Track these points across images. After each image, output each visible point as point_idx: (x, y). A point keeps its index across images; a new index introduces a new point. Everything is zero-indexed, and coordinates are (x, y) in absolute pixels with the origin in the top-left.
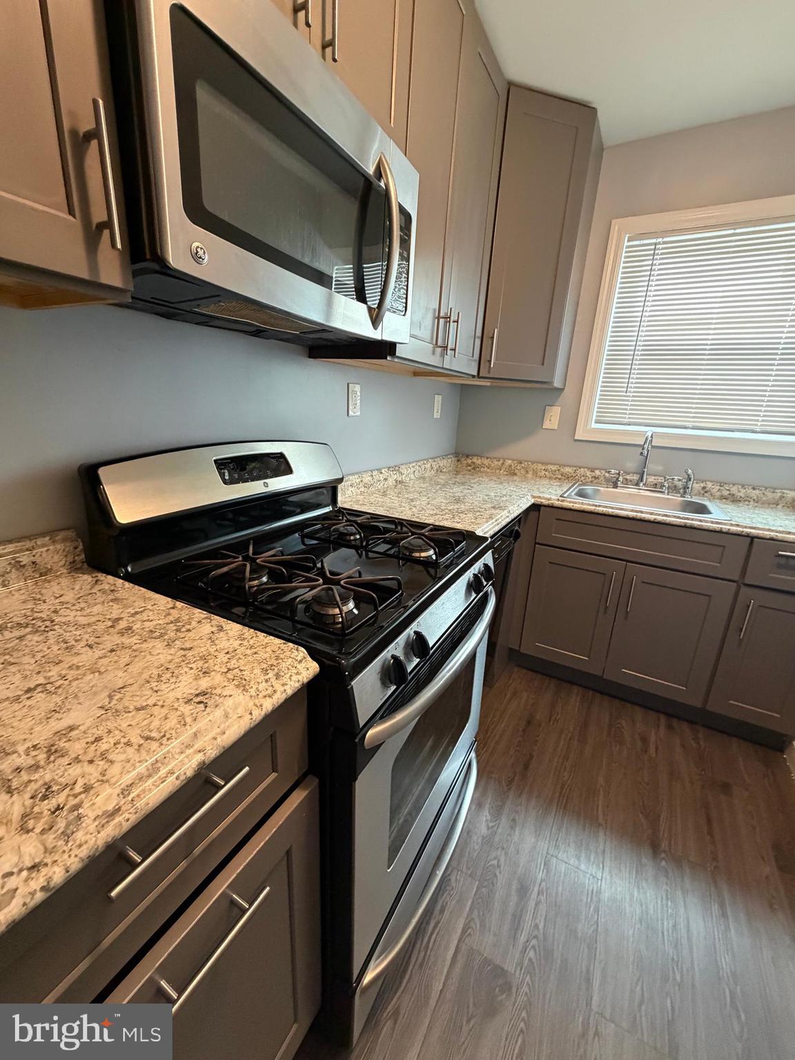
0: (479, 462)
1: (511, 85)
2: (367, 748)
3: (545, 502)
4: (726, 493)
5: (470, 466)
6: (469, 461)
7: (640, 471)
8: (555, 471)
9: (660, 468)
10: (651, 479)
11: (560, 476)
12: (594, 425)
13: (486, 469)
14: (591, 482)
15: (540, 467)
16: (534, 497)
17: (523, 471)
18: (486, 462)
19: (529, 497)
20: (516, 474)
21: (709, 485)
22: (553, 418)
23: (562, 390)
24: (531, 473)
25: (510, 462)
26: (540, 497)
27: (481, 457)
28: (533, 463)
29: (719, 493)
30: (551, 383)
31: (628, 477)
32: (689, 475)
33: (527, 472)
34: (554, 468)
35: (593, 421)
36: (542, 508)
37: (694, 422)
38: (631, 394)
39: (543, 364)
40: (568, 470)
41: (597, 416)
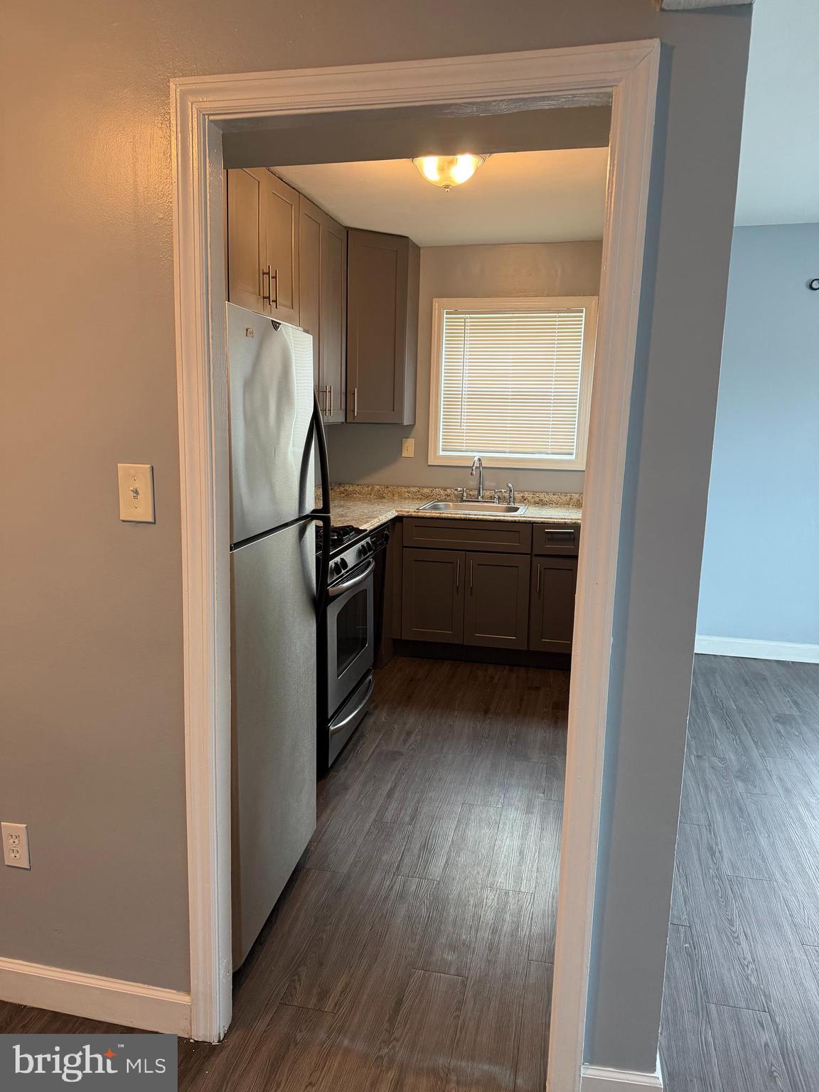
0: (351, 489)
1: (348, 230)
2: (330, 595)
3: (406, 514)
4: (537, 499)
5: (343, 493)
6: (342, 489)
7: (478, 488)
8: (416, 492)
9: (494, 484)
10: (488, 493)
11: (420, 497)
12: (441, 453)
13: (358, 495)
14: (445, 499)
15: (404, 490)
16: (398, 511)
17: (389, 495)
18: (357, 489)
19: (394, 512)
20: (384, 498)
21: (526, 495)
22: (409, 448)
23: (412, 426)
24: (397, 495)
25: (378, 487)
26: (401, 511)
27: (353, 484)
28: (398, 487)
29: (533, 500)
30: (402, 423)
31: (471, 493)
32: (510, 488)
33: (393, 495)
34: (415, 490)
35: (441, 449)
36: (404, 519)
37: (510, 447)
38: (465, 428)
39: (394, 411)
40: (426, 490)
41: (443, 445)
